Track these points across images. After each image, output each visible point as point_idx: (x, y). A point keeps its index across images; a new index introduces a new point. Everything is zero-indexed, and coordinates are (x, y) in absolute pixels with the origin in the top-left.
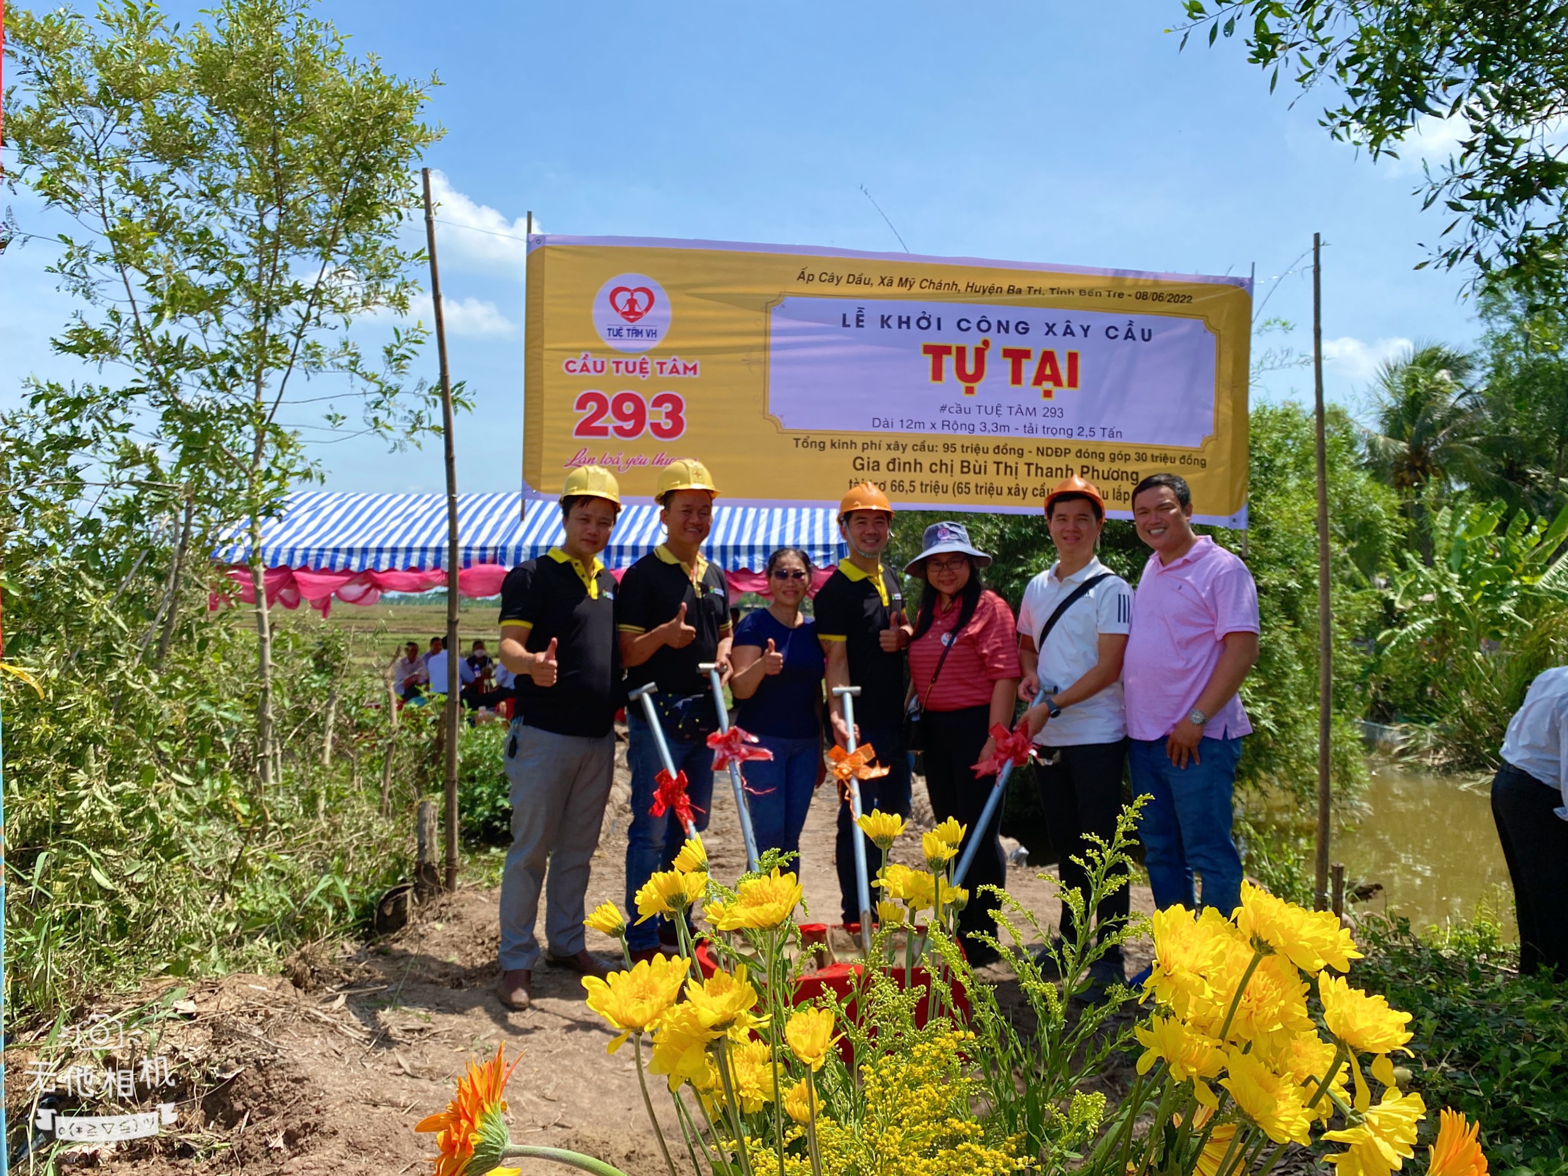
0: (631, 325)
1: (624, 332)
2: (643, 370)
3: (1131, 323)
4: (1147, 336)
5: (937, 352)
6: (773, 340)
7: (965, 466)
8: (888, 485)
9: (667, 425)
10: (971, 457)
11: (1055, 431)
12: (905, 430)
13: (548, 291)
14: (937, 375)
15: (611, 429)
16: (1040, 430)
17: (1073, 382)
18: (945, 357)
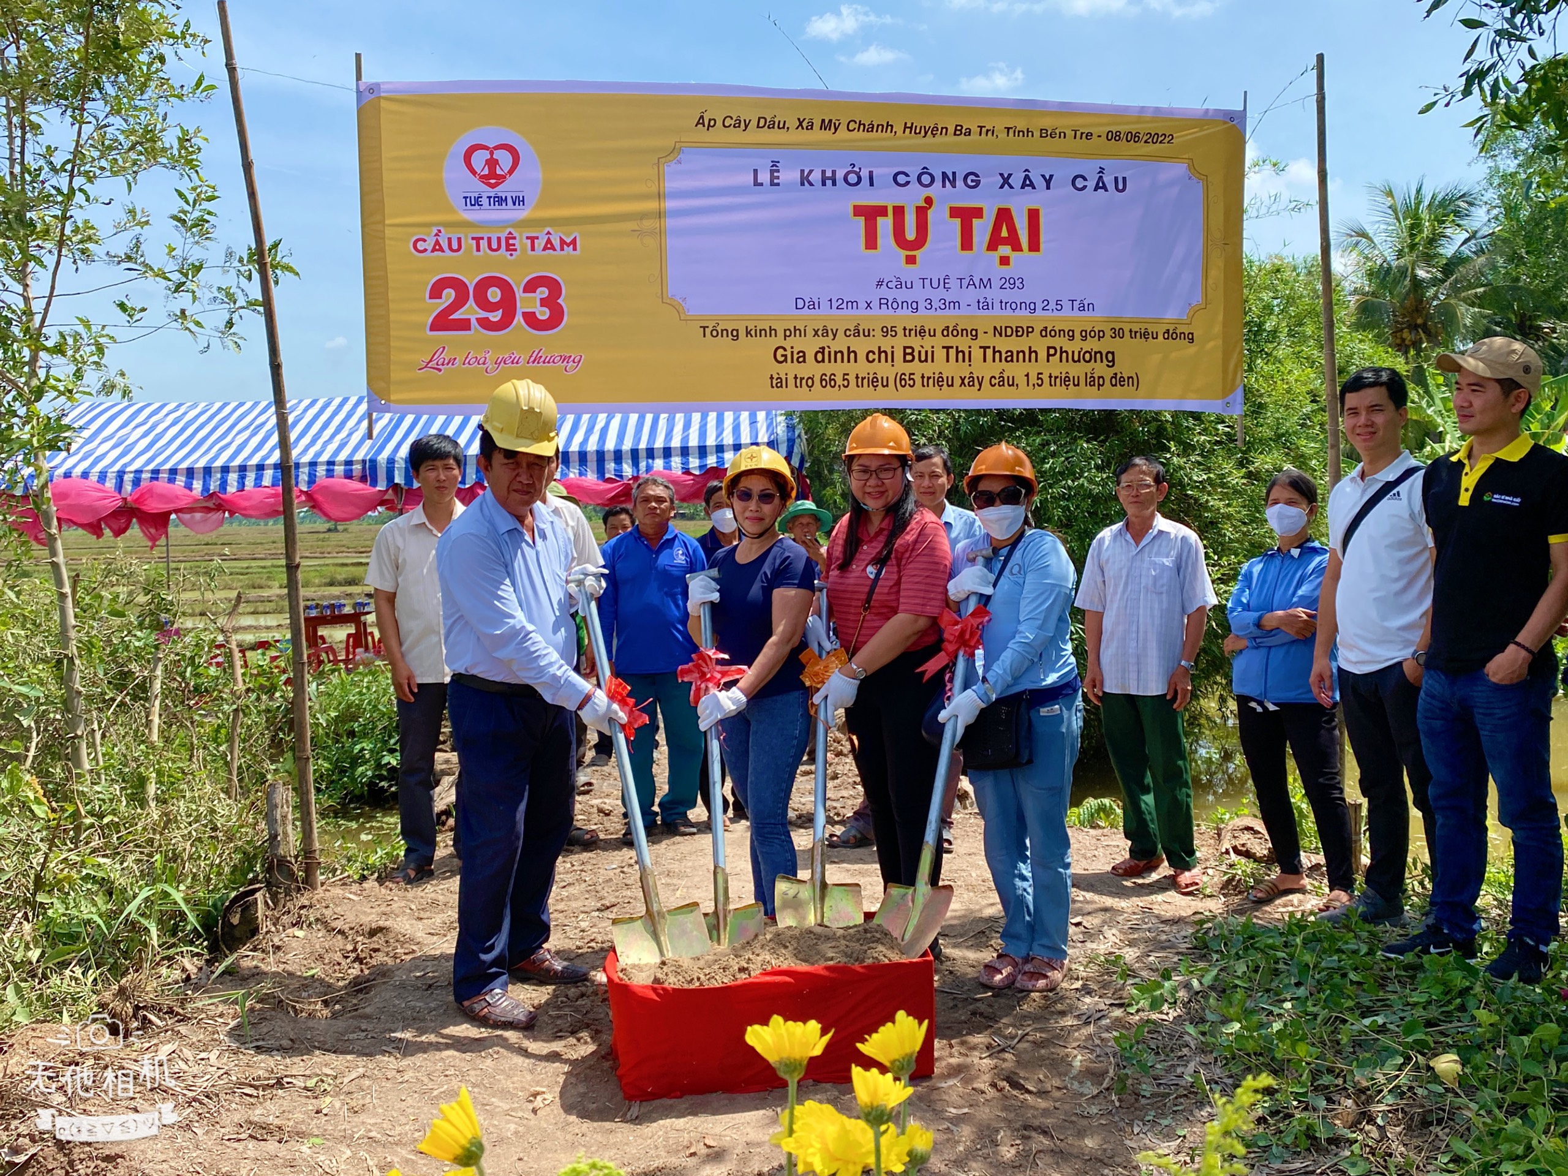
0: (492, 192)
1: (484, 201)
2: (510, 248)
3: (1102, 170)
4: (1121, 185)
5: (870, 214)
6: (670, 204)
7: (909, 354)
8: (817, 380)
9: (543, 314)
10: (915, 342)
11: (1014, 306)
12: (834, 311)
13: (387, 153)
14: (871, 242)
15: (474, 322)
16: (997, 305)
17: (1034, 246)
18: (880, 220)
